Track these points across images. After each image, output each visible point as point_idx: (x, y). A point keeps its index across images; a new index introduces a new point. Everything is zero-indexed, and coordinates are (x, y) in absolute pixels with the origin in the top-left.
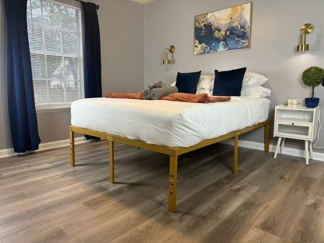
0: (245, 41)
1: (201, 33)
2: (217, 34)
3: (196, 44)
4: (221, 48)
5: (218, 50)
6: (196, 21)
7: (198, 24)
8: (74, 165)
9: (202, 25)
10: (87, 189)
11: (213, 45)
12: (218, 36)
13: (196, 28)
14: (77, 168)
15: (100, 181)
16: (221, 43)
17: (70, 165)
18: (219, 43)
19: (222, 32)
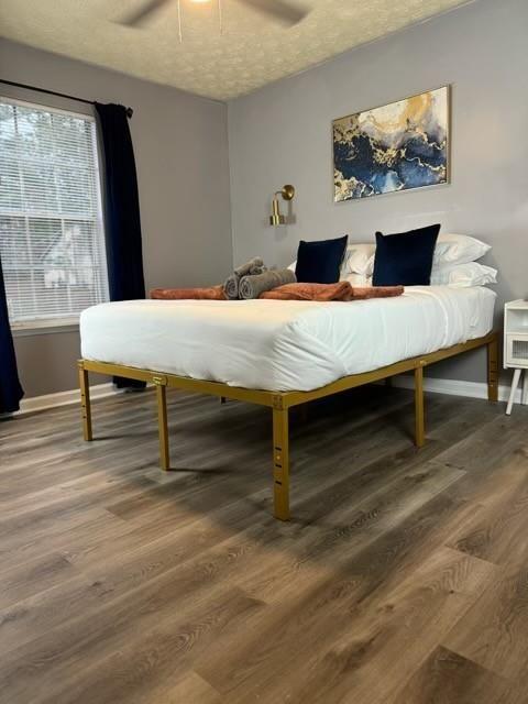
0: (438, 168)
1: (346, 155)
2: (380, 157)
3: (338, 180)
4: (390, 184)
5: (384, 190)
6: (336, 130)
7: (339, 137)
8: (91, 439)
9: (349, 138)
10: (114, 483)
11: (373, 179)
12: (381, 161)
13: (336, 146)
14: (96, 444)
15: (142, 468)
16: (389, 174)
17: (82, 439)
18: (385, 174)
19: (390, 152)
